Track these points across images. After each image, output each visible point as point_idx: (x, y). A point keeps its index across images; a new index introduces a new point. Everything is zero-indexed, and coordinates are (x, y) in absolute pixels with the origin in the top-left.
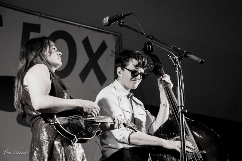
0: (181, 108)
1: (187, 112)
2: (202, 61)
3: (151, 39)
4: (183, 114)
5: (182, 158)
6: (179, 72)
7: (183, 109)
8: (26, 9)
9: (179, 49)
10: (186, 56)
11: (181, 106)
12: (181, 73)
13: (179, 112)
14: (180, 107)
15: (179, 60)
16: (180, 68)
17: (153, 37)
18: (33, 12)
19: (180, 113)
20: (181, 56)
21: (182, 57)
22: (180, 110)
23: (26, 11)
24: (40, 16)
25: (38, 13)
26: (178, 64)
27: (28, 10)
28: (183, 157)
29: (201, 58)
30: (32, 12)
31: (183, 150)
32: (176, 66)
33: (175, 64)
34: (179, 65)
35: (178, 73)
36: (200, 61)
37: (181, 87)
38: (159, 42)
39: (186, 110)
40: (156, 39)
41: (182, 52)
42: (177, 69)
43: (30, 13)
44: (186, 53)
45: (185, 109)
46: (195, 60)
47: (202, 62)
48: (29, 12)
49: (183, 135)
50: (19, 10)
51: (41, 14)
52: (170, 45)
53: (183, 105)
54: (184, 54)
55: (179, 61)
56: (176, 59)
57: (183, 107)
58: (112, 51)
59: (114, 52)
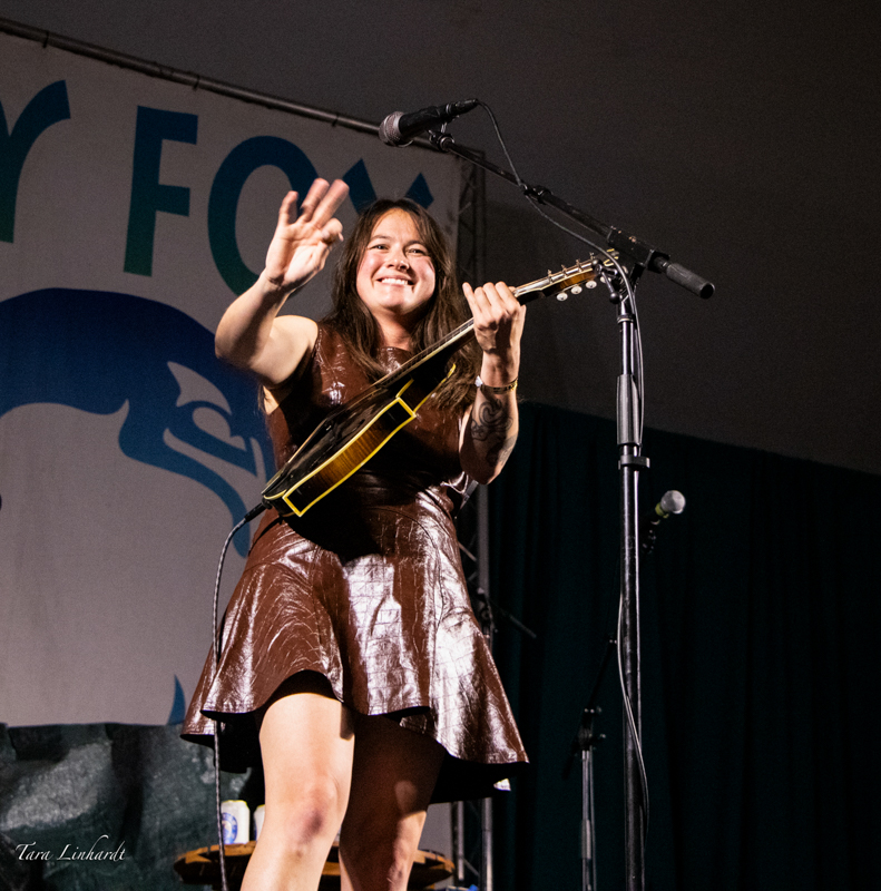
0: (631, 452)
1: (648, 465)
2: (708, 288)
3: (540, 200)
4: (636, 474)
5: (624, 625)
6: (628, 323)
7: (635, 454)
8: (147, 62)
9: (634, 240)
10: (653, 267)
11: (631, 445)
12: (635, 327)
13: (623, 466)
14: (625, 447)
15: (632, 278)
16: (634, 310)
17: (546, 191)
18: (173, 70)
19: (626, 468)
20: (638, 267)
21: (642, 268)
22: (625, 459)
23: (149, 67)
24: (196, 86)
25: (189, 73)
26: (625, 293)
27: (155, 64)
28: (628, 622)
29: (706, 278)
30: (168, 73)
31: (627, 599)
32: (617, 301)
33: (613, 295)
34: (628, 300)
35: (624, 324)
36: (701, 287)
37: (633, 377)
38: (568, 210)
39: (648, 460)
40: (556, 201)
41: (641, 250)
42: (623, 312)
43: (161, 76)
44: (656, 255)
45: (645, 453)
46: (683, 282)
47: (707, 292)
48: (156, 69)
49: (629, 545)
50: (122, 65)
51: (198, 77)
52: (603, 225)
53: (637, 440)
54: (649, 258)
55: (630, 283)
56: (619, 274)
57: (638, 447)
58: (450, 215)
59: (457, 218)
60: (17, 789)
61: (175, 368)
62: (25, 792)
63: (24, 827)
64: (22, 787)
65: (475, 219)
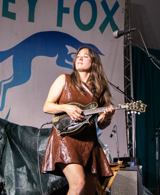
58: (123, 9)
59: (124, 9)
60: (41, 143)
61: (67, 46)
62: (42, 143)
63: (43, 150)
64: (42, 142)
65: (128, 9)
